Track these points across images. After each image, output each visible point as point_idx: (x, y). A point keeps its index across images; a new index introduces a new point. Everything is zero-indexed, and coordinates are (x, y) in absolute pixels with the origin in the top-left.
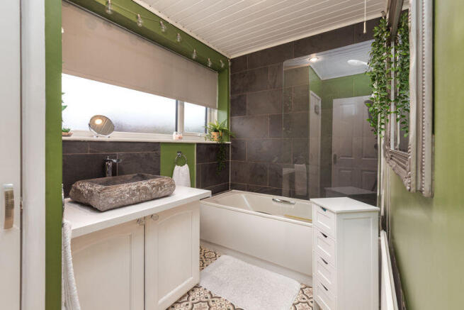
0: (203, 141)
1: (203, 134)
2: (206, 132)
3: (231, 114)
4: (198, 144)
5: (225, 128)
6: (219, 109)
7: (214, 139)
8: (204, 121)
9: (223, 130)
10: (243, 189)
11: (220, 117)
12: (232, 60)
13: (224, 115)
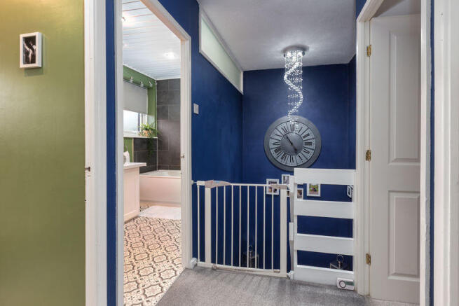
0: (137, 136)
1: (137, 132)
2: (139, 130)
3: (158, 118)
4: (135, 139)
5: (154, 128)
6: (148, 114)
7: (146, 135)
8: (137, 123)
9: (152, 129)
10: (166, 168)
11: (149, 120)
12: (157, 81)
13: (152, 119)
